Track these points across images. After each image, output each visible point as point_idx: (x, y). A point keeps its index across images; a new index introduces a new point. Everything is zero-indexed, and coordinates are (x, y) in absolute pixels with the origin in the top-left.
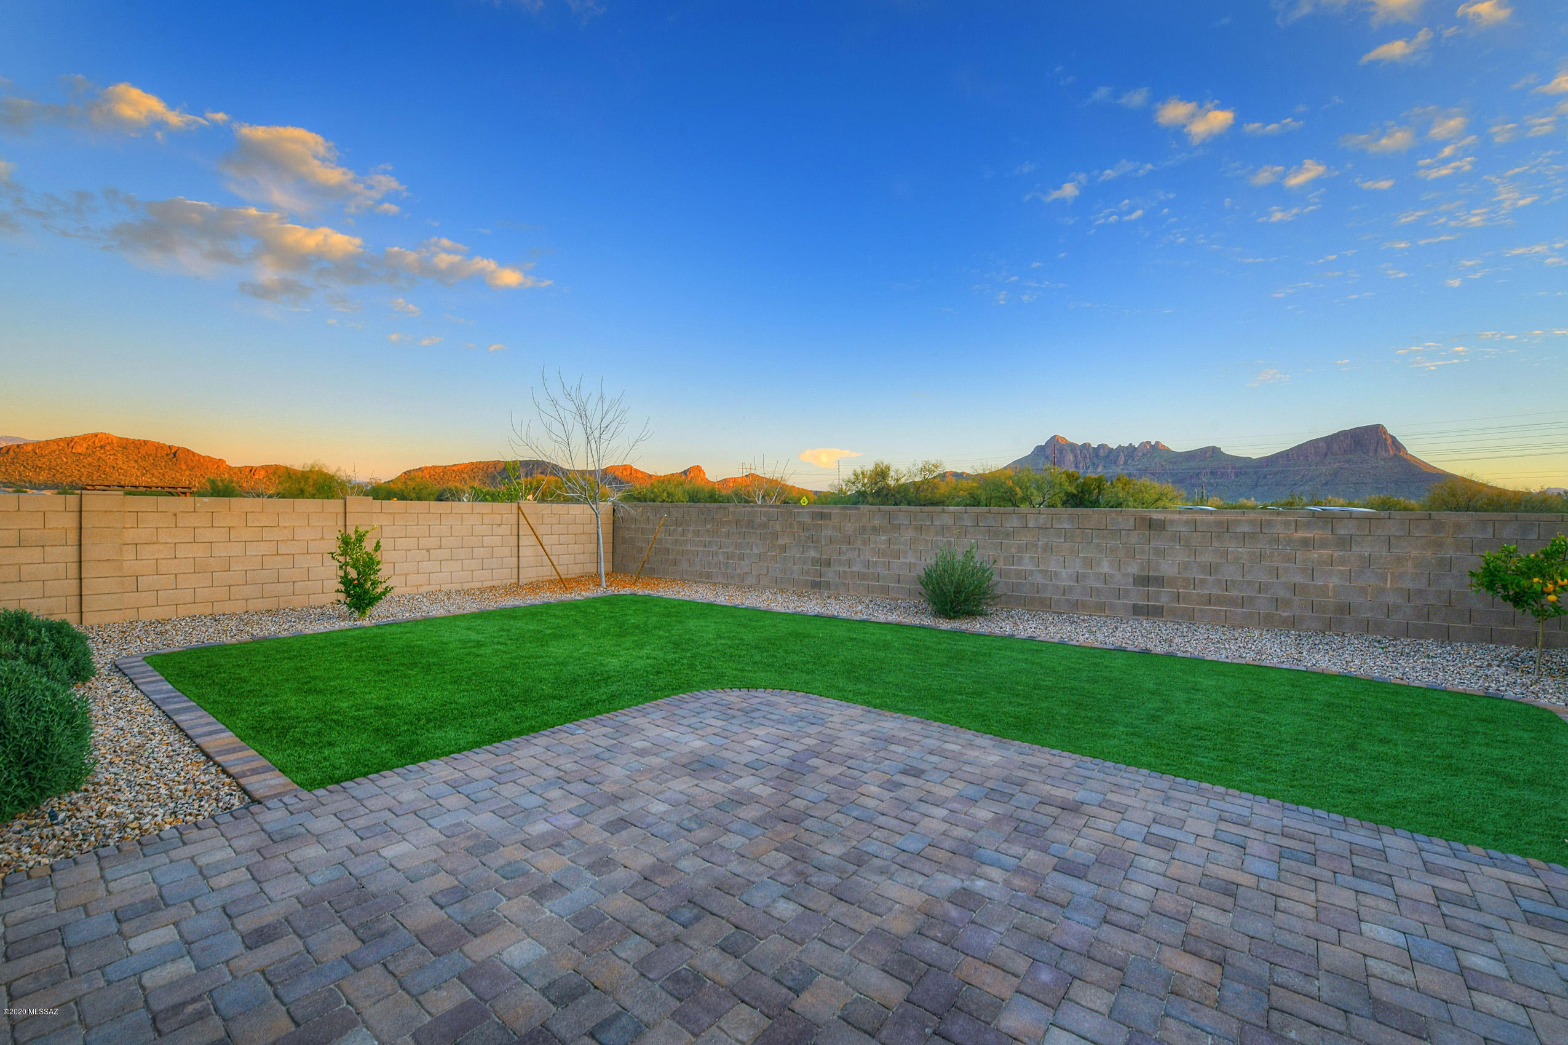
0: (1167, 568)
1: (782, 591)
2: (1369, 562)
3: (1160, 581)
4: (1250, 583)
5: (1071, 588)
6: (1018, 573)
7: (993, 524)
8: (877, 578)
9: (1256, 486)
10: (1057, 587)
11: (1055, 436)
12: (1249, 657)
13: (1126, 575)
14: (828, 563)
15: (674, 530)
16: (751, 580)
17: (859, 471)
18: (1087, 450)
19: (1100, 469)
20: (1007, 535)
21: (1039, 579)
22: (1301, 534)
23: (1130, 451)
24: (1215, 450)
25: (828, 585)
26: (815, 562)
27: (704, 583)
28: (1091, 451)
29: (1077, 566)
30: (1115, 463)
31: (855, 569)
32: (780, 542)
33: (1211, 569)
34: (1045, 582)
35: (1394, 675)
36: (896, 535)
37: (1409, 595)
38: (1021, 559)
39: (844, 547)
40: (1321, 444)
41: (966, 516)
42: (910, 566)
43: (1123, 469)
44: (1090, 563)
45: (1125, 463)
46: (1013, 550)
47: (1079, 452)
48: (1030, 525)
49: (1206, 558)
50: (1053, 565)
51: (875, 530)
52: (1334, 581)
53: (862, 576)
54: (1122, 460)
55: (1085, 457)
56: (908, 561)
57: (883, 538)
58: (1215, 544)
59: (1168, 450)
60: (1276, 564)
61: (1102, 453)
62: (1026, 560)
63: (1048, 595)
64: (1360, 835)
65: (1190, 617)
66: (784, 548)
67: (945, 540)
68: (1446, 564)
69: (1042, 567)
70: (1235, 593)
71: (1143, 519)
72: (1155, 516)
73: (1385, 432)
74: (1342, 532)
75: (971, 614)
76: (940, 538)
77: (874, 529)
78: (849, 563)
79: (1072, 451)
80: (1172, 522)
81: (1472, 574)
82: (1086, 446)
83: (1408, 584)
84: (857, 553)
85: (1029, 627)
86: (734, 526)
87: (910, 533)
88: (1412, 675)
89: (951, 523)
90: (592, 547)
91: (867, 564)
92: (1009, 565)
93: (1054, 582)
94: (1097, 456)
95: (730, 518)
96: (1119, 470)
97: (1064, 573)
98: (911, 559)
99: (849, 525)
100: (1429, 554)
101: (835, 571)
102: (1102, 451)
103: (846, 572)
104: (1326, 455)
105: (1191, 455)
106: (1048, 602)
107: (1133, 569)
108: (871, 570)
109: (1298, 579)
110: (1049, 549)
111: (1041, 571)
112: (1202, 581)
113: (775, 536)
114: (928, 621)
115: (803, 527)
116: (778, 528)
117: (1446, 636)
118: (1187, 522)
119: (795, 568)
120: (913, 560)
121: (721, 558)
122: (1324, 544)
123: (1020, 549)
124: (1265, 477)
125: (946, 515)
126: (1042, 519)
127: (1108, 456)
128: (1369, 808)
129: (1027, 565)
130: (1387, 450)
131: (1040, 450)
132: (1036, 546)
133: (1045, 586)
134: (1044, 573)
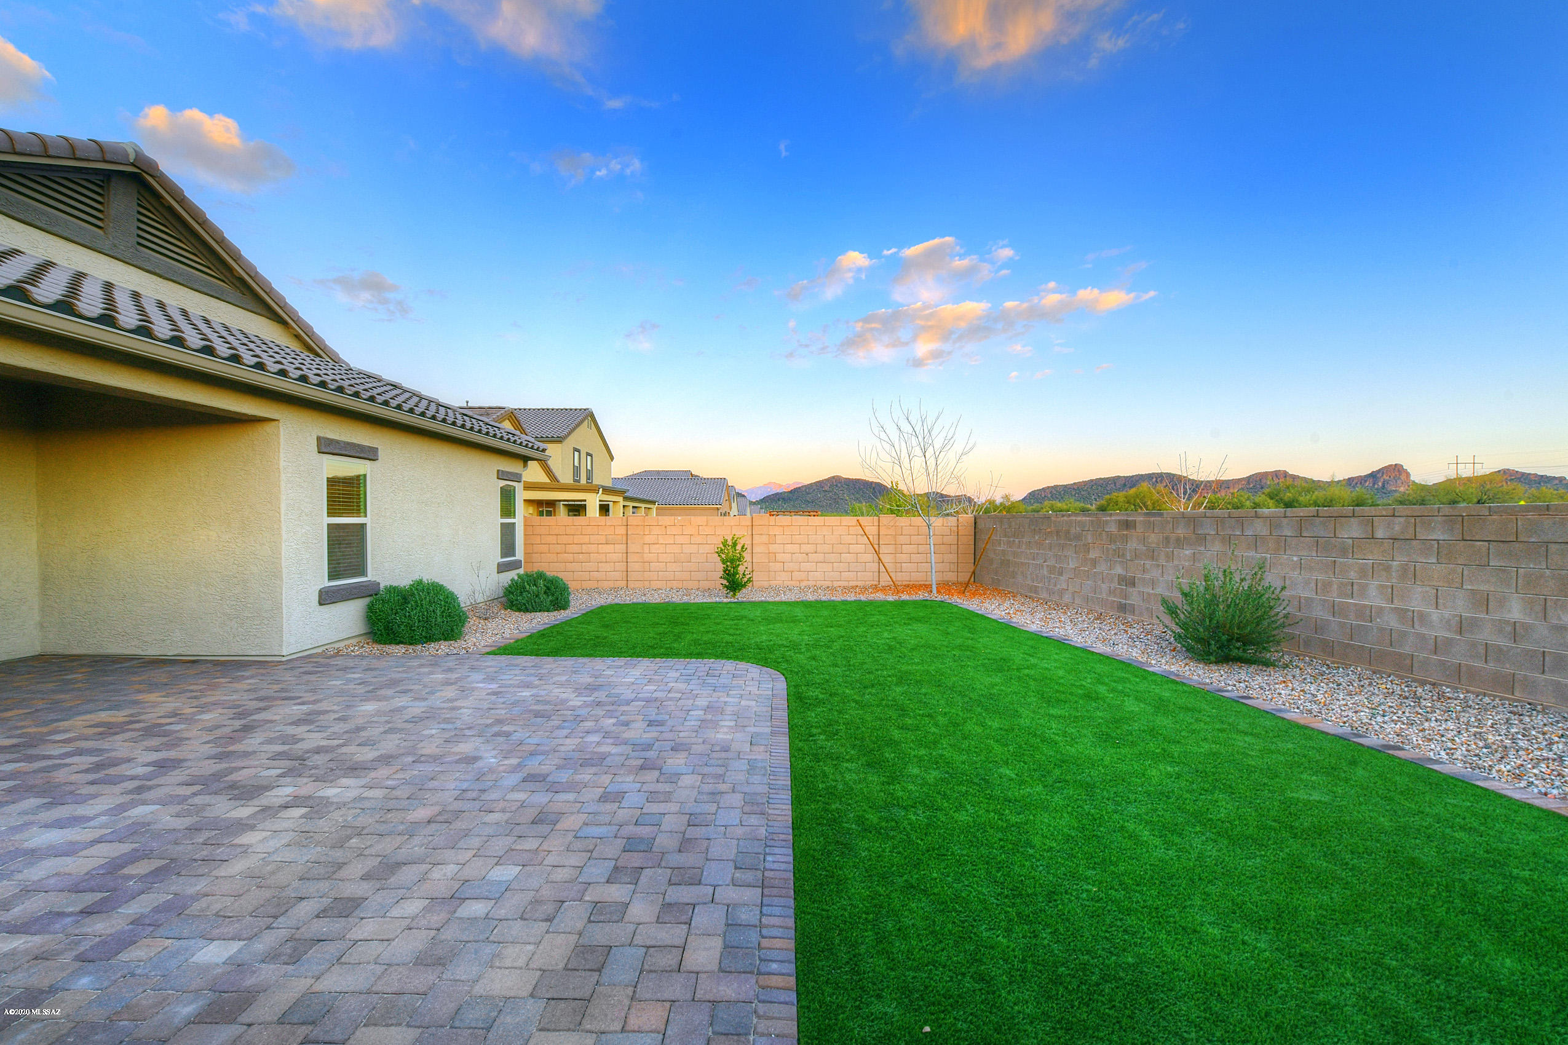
5: (1449, 642)
6: (1361, 612)
7: (1322, 534)
10: (1425, 638)
14: (1132, 583)
16: (1067, 598)
20: (1344, 552)
21: (1393, 623)
25: (1133, 609)
26: (1122, 580)
29: (1460, 606)
31: (1158, 590)
32: (1091, 555)
34: (1403, 628)
36: (1204, 548)
38: (1364, 588)
39: (1148, 563)
41: (1285, 521)
44: (1485, 602)
46: (1353, 574)
48: (1380, 534)
50: (1417, 600)
51: (1180, 543)
57: (1187, 552)
62: (1373, 591)
63: (1407, 650)
66: (1094, 562)
67: (1258, 556)
69: (1397, 604)
76: (1252, 553)
78: (1153, 583)
84: (1161, 570)
87: (1218, 547)
89: (1265, 532)
91: (1170, 584)
92: (1346, 596)
93: (1419, 629)
97: (1435, 616)
99: (1153, 535)
101: (1140, 592)
103: (1149, 594)
106: (1408, 662)
110: (1410, 574)
111: (1395, 610)
113: (1088, 548)
115: (1112, 539)
119: (1104, 586)
123: (1363, 572)
125: (1259, 520)
126: (1398, 525)
129: (1374, 598)
132: (1388, 569)
133: (1403, 635)
134: (1401, 613)
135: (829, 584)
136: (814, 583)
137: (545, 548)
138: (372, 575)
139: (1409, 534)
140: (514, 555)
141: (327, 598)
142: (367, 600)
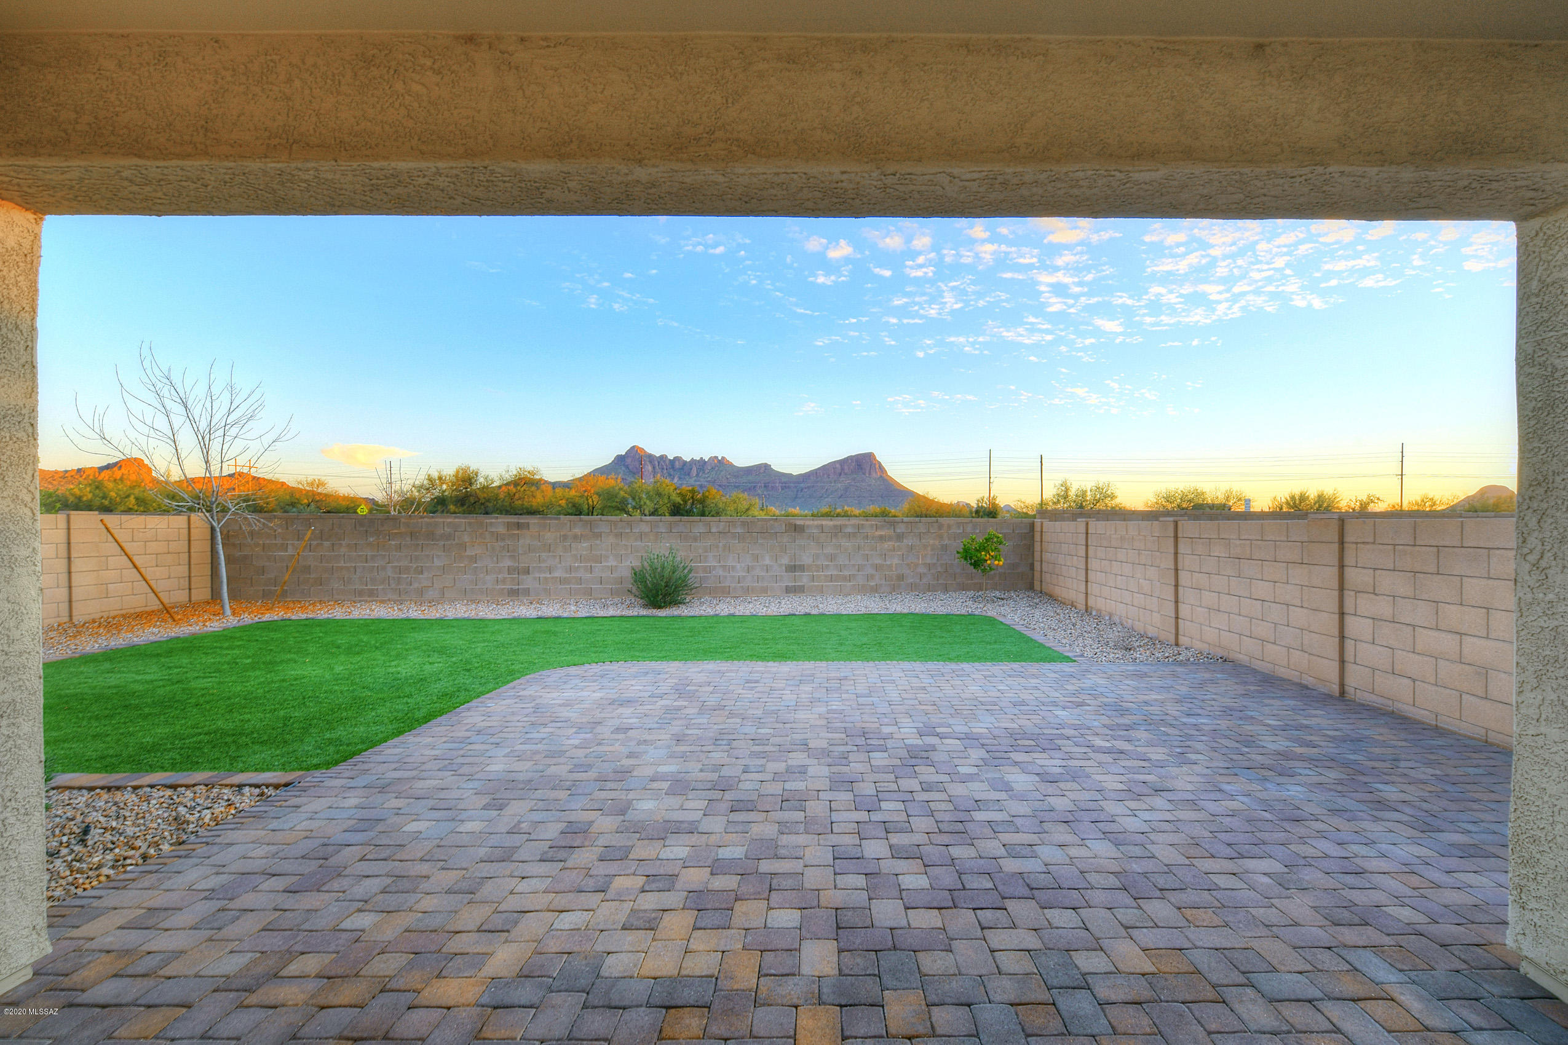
0: (806, 559)
1: (473, 601)
2: (911, 548)
3: (802, 568)
4: (854, 565)
5: (744, 577)
6: (704, 569)
7: (681, 530)
8: (580, 581)
9: (796, 498)
10: (733, 577)
11: (633, 447)
12: (863, 611)
13: (781, 565)
14: (527, 571)
15: (318, 545)
16: (432, 594)
17: (435, 475)
18: (664, 461)
19: (676, 480)
20: (695, 539)
21: (720, 572)
22: (879, 533)
23: (701, 464)
24: (766, 467)
25: (527, 592)
26: (510, 570)
27: (366, 601)
28: (667, 462)
29: (748, 561)
30: (689, 474)
31: (557, 574)
32: (468, 553)
33: (832, 558)
34: (725, 574)
35: (930, 611)
36: (598, 542)
37: (929, 566)
38: (706, 557)
39: (544, 555)
40: (838, 466)
41: (661, 524)
42: (612, 569)
43: (695, 481)
44: (756, 558)
45: (697, 475)
46: (700, 551)
47: (656, 463)
48: (714, 530)
49: (829, 550)
50: (730, 561)
52: (896, 561)
53: (562, 581)
54: (694, 472)
55: (663, 469)
56: (610, 564)
57: (584, 545)
58: (834, 540)
59: (731, 465)
60: (867, 552)
61: (677, 465)
62: (710, 558)
63: (727, 584)
64: (953, 666)
65: (821, 591)
66: (474, 559)
67: (643, 544)
68: (945, 548)
69: (722, 563)
70: (846, 573)
71: (790, 524)
72: (798, 523)
73: (875, 459)
74: (899, 531)
75: (676, 603)
76: (639, 543)
77: (575, 537)
78: (550, 570)
79: (650, 462)
80: (808, 526)
81: (958, 552)
82: (663, 458)
83: (928, 561)
84: (558, 560)
85: (724, 608)
86: (408, 539)
87: (612, 539)
88: (938, 610)
89: (647, 530)
90: (183, 570)
91: (570, 569)
92: (697, 561)
93: (732, 574)
94: (673, 467)
95: (403, 530)
96: (692, 481)
98: (612, 562)
99: (549, 533)
100: (937, 542)
101: (535, 578)
102: (677, 463)
103: (546, 578)
104: (840, 474)
105: (749, 470)
106: (729, 589)
107: (785, 561)
108: (573, 575)
109: (878, 561)
110: (727, 548)
111: (721, 566)
112: (827, 566)
113: (463, 546)
114: (644, 612)
116: (466, 538)
117: (946, 589)
118: (817, 526)
119: (488, 578)
120: (614, 564)
121: (390, 573)
122: (890, 539)
123: (705, 550)
124: (802, 490)
127: (682, 469)
128: (949, 659)
129: (712, 562)
130: (876, 472)
131: (620, 459)
132: (717, 547)
133: (725, 577)
134: (724, 567)
139: (727, 530)
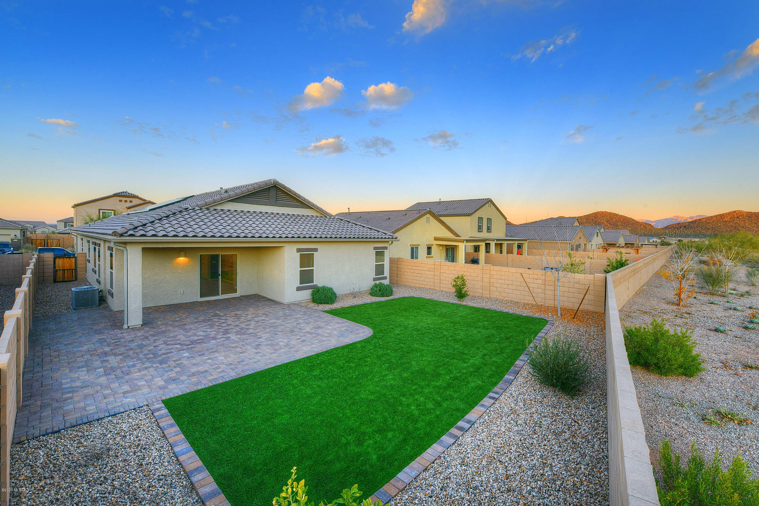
135: (517, 300)
136: (511, 299)
137: (408, 270)
138: (315, 283)
140: (384, 275)
141: (298, 289)
142: (311, 290)
